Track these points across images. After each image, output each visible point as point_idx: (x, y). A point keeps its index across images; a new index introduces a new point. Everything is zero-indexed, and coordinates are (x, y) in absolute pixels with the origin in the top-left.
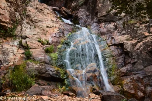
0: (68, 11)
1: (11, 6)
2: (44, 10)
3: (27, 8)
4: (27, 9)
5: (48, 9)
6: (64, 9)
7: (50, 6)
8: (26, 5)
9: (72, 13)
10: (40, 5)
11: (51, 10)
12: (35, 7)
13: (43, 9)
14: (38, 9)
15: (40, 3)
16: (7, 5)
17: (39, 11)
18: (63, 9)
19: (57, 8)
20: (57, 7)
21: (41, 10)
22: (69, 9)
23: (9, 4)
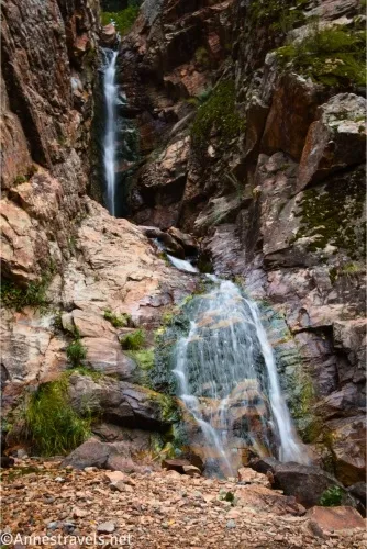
0: (185, 236)
1: (41, 228)
2: (123, 235)
3: (80, 230)
4: (80, 234)
5: (132, 232)
6: (175, 231)
7: (137, 224)
8: (78, 223)
9: (195, 242)
10: (114, 223)
11: (142, 236)
12: (100, 228)
13: (120, 234)
14: (108, 234)
15: (113, 218)
16: (30, 225)
17: (110, 238)
18: (171, 231)
19: (158, 231)
20: (157, 226)
21: (116, 235)
22: (188, 232)
23: (36, 222)
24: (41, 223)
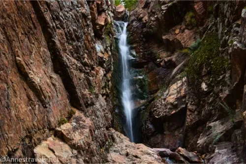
24: (79, 152)
